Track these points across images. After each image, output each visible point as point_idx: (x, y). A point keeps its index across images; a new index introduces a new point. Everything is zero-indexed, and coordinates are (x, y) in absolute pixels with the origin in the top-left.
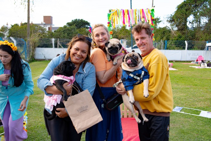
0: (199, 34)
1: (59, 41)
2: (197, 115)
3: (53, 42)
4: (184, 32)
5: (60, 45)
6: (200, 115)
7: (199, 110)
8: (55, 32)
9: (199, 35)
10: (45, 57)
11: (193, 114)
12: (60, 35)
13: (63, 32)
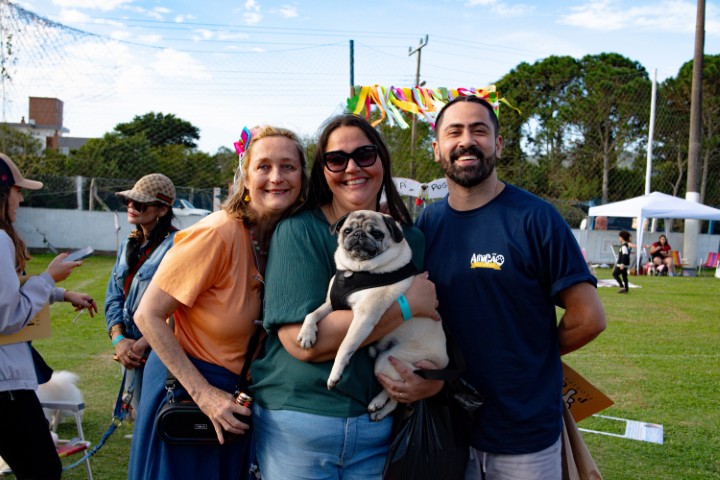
0: (560, 177)
1: (96, 188)
2: (619, 436)
3: (79, 190)
4: (511, 168)
5: (100, 201)
6: (627, 435)
7: (618, 419)
8: (73, 153)
9: (561, 181)
10: (45, 241)
11: (605, 430)
12: (91, 168)
13: (103, 154)
